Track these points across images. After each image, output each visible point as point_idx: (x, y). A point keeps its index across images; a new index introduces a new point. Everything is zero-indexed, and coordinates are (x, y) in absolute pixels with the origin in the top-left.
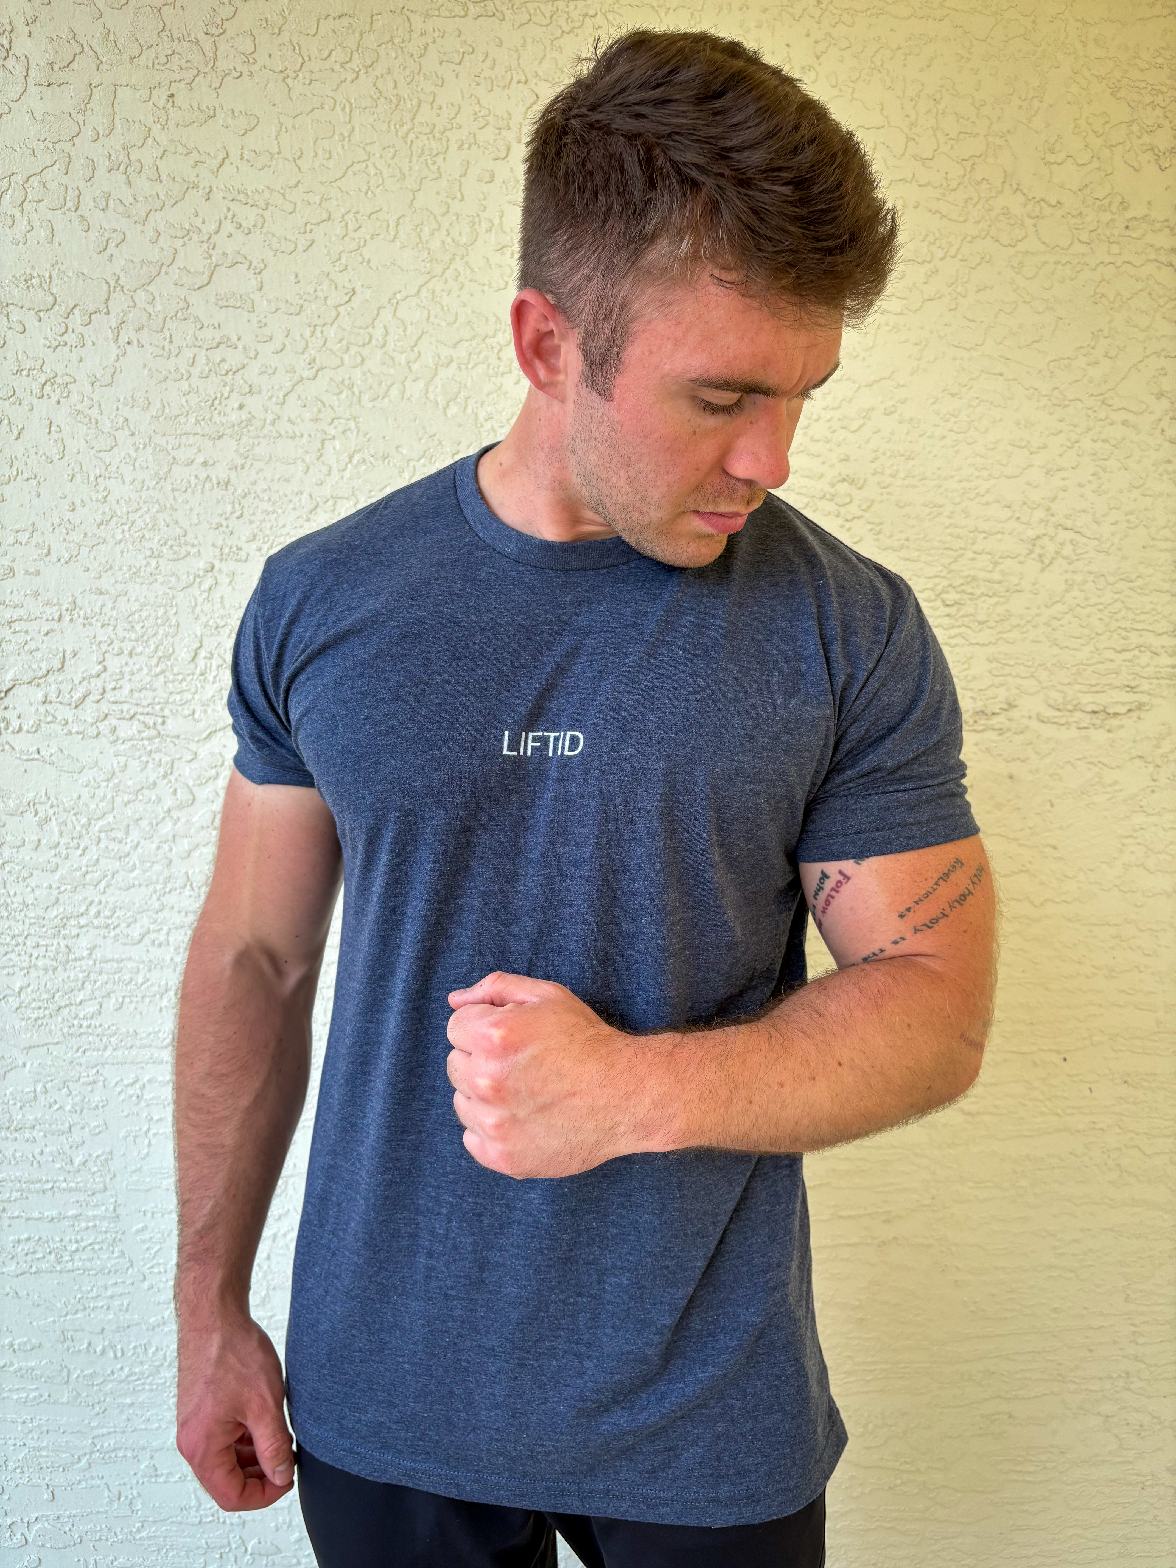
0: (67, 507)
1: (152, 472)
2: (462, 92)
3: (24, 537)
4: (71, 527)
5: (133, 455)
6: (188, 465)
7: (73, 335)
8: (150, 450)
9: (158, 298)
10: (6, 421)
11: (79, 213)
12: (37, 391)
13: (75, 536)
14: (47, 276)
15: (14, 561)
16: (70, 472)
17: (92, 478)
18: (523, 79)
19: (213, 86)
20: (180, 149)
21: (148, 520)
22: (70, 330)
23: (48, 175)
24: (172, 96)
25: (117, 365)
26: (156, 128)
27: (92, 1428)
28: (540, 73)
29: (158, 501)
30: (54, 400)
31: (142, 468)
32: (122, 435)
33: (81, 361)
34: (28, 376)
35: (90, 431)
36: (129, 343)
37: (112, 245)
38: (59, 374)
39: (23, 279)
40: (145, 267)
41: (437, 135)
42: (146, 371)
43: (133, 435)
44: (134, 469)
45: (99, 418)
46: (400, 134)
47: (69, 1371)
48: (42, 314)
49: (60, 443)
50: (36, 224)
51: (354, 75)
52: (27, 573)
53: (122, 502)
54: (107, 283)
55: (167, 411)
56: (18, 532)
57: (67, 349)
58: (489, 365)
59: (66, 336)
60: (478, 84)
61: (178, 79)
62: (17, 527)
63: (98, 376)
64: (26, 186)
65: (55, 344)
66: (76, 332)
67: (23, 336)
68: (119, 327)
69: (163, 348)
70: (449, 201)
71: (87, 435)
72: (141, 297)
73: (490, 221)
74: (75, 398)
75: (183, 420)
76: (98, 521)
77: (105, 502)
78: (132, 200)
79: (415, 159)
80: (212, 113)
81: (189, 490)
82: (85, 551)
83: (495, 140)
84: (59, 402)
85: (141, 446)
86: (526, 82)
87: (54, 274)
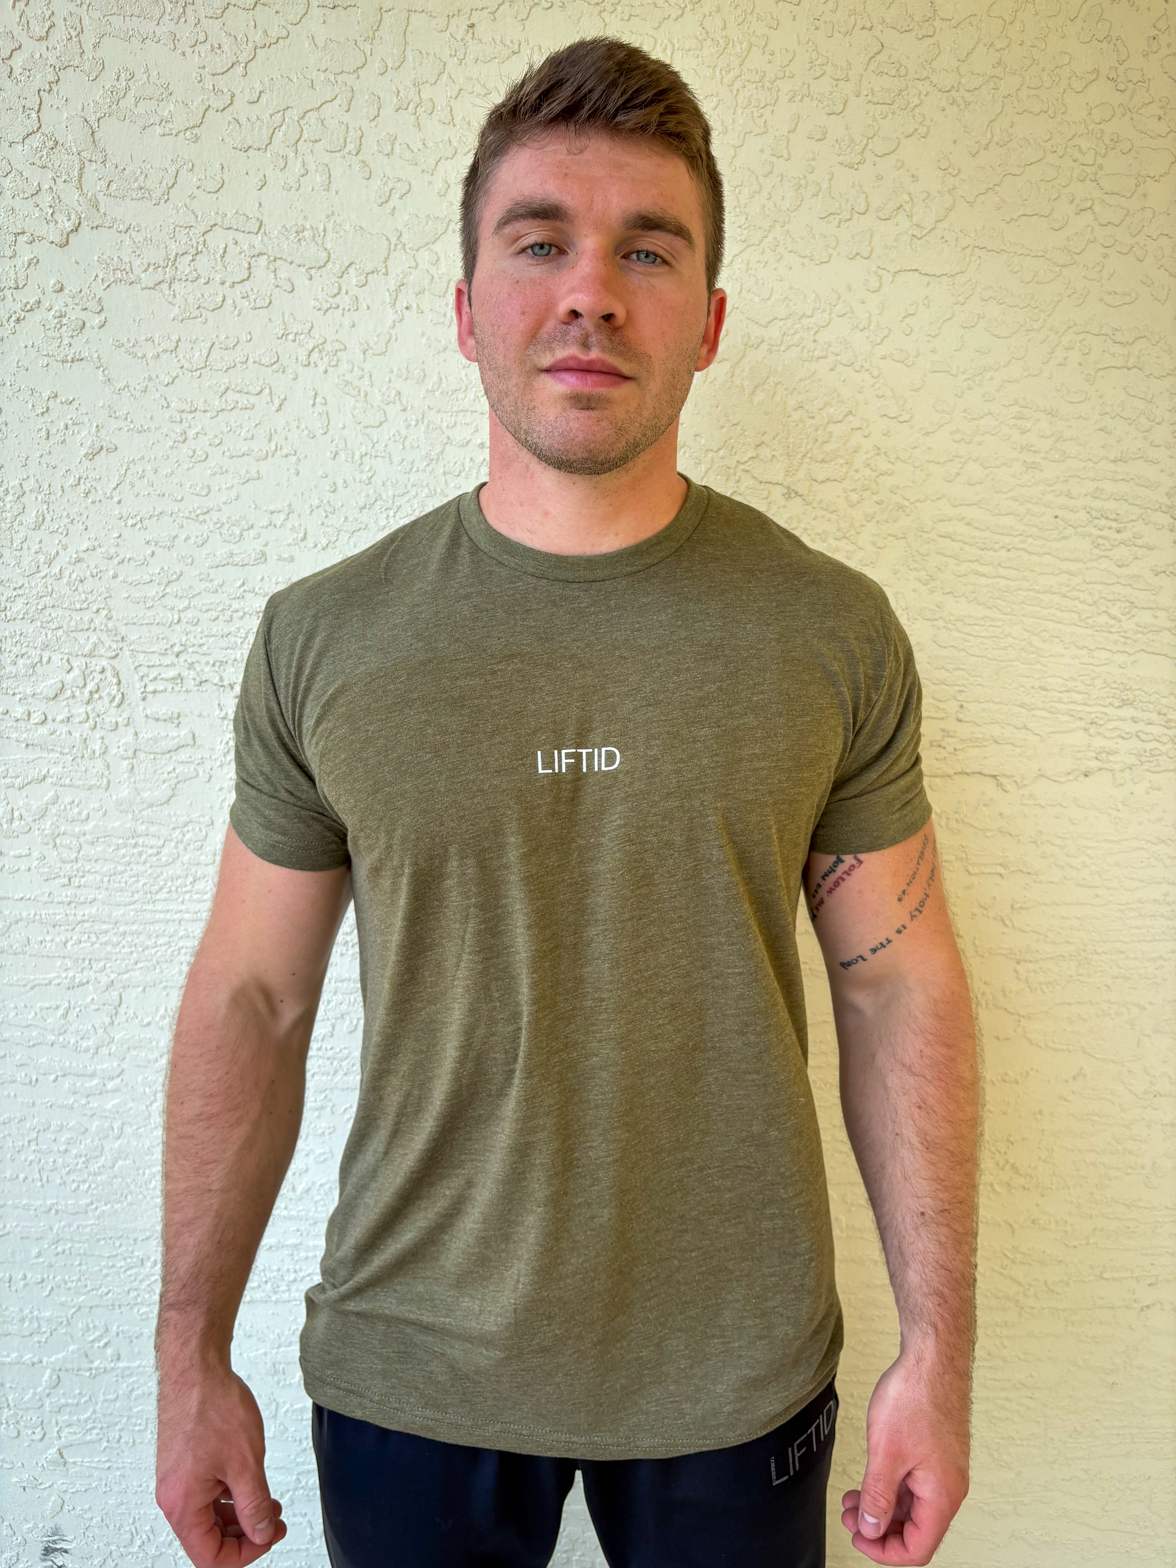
0: (328, 488)
1: (424, 452)
2: (798, 36)
3: (279, 519)
4: (330, 509)
5: (404, 432)
6: (463, 446)
7: (347, 297)
8: (423, 428)
9: (442, 259)
10: (267, 391)
11: (360, 157)
12: (303, 358)
13: (335, 521)
14: (321, 228)
15: (266, 545)
16: (334, 449)
17: (357, 457)
18: (869, 25)
19: (519, 17)
20: (478, 89)
21: (416, 506)
22: (344, 291)
23: (327, 111)
24: (472, 26)
25: (393, 332)
26: (452, 63)
27: (298, 1464)
28: (888, 20)
29: (427, 485)
30: (321, 369)
31: (412, 447)
32: (393, 410)
33: (353, 326)
34: (294, 341)
35: (358, 404)
36: (407, 308)
37: (395, 196)
38: (329, 340)
39: (294, 230)
40: (430, 222)
41: (767, 84)
42: (424, 340)
43: (404, 410)
44: (404, 448)
45: (369, 390)
46: (726, 81)
47: (278, 1404)
48: (313, 272)
49: (325, 417)
50: (312, 167)
51: (679, 12)
52: (280, 559)
53: (389, 483)
54: (388, 239)
55: (444, 385)
56: (272, 513)
57: (339, 312)
58: (804, 347)
59: (339, 297)
60: (817, 29)
61: (480, 7)
62: (272, 508)
63: (371, 344)
64: (301, 122)
65: (326, 306)
66: (350, 293)
67: (291, 295)
68: (398, 290)
69: (445, 315)
70: (774, 159)
71: (355, 408)
72: (424, 257)
73: (818, 184)
74: (344, 367)
75: (461, 395)
76: (361, 504)
77: (370, 483)
78: (421, 146)
79: (739, 111)
80: (516, 48)
81: (463, 474)
82: (344, 537)
83: (831, 93)
84: (326, 372)
85: (413, 423)
86: (871, 29)
87: (330, 226)
